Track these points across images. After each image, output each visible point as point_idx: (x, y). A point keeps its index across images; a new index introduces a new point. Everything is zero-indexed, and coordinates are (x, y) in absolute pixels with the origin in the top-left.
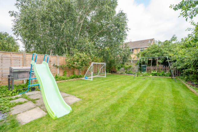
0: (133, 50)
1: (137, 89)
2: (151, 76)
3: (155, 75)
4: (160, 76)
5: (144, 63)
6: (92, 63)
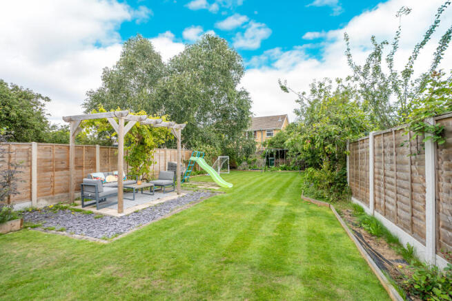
0: (255, 132)
1: (266, 178)
2: (280, 170)
3: (285, 169)
4: (289, 170)
5: (272, 155)
6: (219, 157)
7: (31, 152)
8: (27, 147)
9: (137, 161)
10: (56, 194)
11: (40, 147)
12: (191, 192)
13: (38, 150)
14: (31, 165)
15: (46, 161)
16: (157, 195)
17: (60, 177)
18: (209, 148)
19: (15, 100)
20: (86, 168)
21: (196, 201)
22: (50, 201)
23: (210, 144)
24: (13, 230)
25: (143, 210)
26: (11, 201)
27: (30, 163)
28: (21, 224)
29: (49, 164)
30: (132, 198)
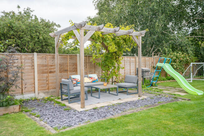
6: (191, 63)
7: (34, 60)
8: (31, 56)
9: (107, 67)
10: (50, 89)
11: (39, 56)
12: (152, 96)
13: (38, 58)
14: (34, 69)
15: (43, 66)
16: (121, 96)
17: (52, 78)
18: (180, 54)
19: (41, 29)
20: (70, 71)
21: (153, 105)
22: (46, 94)
23: (182, 50)
24: (14, 112)
25: (101, 107)
26: (23, 92)
27: (33, 67)
28: (19, 109)
29: (45, 68)
30: (98, 96)
